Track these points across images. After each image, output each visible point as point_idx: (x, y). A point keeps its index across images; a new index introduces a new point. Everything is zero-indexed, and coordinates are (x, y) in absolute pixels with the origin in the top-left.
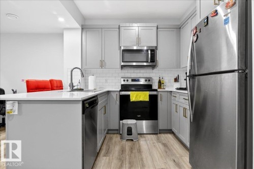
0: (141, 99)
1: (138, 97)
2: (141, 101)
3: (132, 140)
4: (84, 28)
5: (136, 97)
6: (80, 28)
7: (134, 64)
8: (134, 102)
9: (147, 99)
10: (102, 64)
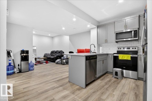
0: (125, 58)
1: (123, 57)
2: (125, 60)
3: (118, 78)
4: (98, 27)
5: (122, 57)
6: (97, 27)
7: (125, 40)
8: (121, 60)
9: (130, 59)
10: (106, 41)
